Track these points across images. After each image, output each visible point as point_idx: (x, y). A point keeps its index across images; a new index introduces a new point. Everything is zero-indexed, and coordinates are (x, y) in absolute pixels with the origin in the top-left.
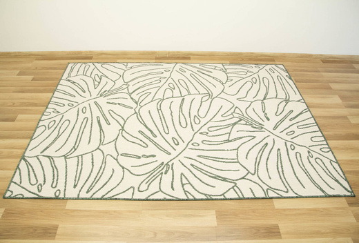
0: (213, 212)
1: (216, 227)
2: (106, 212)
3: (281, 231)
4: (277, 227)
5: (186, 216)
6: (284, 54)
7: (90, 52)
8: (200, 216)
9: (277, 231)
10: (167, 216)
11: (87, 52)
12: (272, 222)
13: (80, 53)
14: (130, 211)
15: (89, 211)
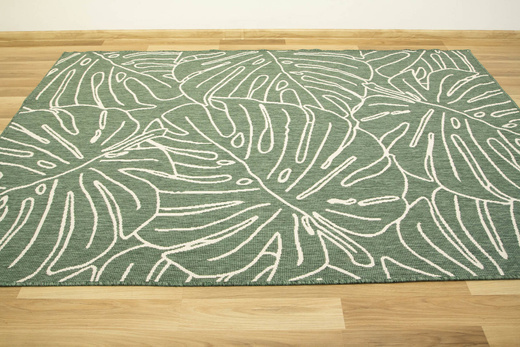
0: (338, 302)
1: (343, 332)
2: (103, 303)
3: (488, 340)
4: (480, 332)
5: (277, 310)
6: (461, 32)
7: (99, 32)
8: (308, 310)
9: (480, 340)
10: (237, 309)
11: (93, 32)
12: (468, 322)
13: (80, 34)
14: (156, 301)
15: (67, 301)
